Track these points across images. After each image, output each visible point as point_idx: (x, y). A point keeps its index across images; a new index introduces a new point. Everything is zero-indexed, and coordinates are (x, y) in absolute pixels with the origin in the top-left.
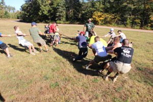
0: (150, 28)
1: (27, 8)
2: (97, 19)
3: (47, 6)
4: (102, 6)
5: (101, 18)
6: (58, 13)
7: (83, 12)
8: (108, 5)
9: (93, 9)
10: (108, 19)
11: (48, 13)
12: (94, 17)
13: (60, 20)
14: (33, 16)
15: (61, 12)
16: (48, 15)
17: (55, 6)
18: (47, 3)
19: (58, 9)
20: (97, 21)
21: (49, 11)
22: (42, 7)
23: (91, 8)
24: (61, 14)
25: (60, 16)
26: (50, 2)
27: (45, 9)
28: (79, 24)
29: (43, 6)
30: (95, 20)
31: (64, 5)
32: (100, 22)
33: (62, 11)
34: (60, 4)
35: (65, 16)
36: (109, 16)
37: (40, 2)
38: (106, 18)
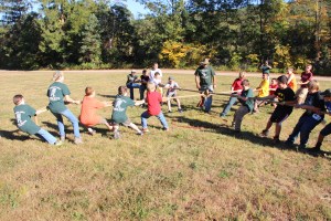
0: (277, 70)
1: (7, 36)
2: (172, 56)
3: (57, 32)
4: (180, 29)
5: (180, 54)
6: (84, 47)
7: (142, 43)
8: (193, 28)
9: (163, 36)
10: (195, 56)
11: (61, 47)
12: (164, 51)
13: (89, 61)
14: (23, 55)
15: (91, 44)
16: (59, 50)
17: (76, 31)
18: (56, 25)
19: (84, 37)
20: (172, 61)
21: (63, 43)
22: (46, 34)
23: (157, 35)
24: (91, 49)
25: (88, 52)
26: (62, 22)
27: (54, 39)
28: (132, 68)
29: (47, 32)
30: (167, 59)
31: (96, 28)
32: (178, 62)
33: (93, 43)
34: (87, 28)
35: (100, 53)
36: (196, 50)
37: (42, 24)
38: (189, 54)
